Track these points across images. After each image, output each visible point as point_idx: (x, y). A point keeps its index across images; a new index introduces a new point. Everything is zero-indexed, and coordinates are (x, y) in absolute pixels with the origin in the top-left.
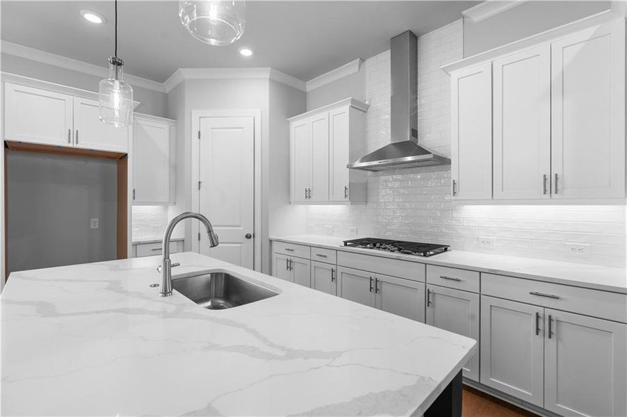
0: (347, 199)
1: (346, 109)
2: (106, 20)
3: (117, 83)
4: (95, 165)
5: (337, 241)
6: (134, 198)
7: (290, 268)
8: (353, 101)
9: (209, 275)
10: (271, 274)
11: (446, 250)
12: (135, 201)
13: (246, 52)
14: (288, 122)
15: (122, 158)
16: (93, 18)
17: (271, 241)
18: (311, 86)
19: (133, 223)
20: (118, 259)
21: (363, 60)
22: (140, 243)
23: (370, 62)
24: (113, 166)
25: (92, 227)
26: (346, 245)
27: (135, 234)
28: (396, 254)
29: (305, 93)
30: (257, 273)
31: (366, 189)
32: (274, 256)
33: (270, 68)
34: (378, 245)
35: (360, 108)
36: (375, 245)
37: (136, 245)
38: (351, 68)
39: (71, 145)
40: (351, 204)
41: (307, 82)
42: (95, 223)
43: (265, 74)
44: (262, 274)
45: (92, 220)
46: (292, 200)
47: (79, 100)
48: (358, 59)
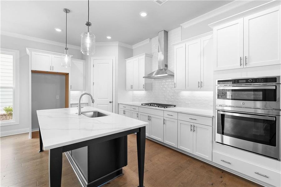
0: (144, 89)
1: (144, 56)
2: (62, 30)
3: (67, 55)
4: (58, 77)
5: (139, 104)
6: (71, 88)
7: (124, 113)
8: (146, 54)
9: (93, 112)
10: (118, 114)
11: (175, 106)
12: (72, 89)
13: (109, 38)
14: (126, 60)
15: (67, 75)
16: (58, 30)
17: (119, 104)
18: (134, 47)
19: (71, 97)
20: (65, 108)
21: (151, 39)
22: (73, 104)
23: (153, 39)
24: (64, 77)
25: (57, 98)
26: (142, 105)
27: (71, 101)
28: (157, 108)
29: (132, 50)
30: (114, 113)
31: (152, 85)
32: (120, 109)
33: (118, 42)
34: (152, 105)
35: (149, 57)
36: (151, 105)
37: (71, 104)
38: (147, 41)
39: (51, 71)
40: (146, 91)
41: (133, 46)
42: (58, 97)
43: (117, 44)
44: (116, 114)
45: (57, 96)
46: (127, 89)
47: (53, 56)
48: (149, 39)
